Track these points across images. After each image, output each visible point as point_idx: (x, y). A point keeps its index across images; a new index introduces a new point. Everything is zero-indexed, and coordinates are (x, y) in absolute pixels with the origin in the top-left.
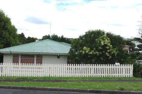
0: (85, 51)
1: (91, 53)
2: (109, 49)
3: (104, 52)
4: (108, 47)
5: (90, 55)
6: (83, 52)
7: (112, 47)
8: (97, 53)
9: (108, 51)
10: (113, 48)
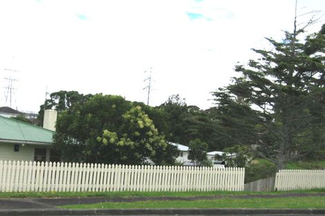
0: (108, 138)
1: (121, 143)
2: (152, 137)
3: (143, 142)
4: (150, 133)
5: (119, 147)
6: (105, 141)
7: (157, 133)
8: (132, 143)
9: (151, 140)
10: (159, 135)
